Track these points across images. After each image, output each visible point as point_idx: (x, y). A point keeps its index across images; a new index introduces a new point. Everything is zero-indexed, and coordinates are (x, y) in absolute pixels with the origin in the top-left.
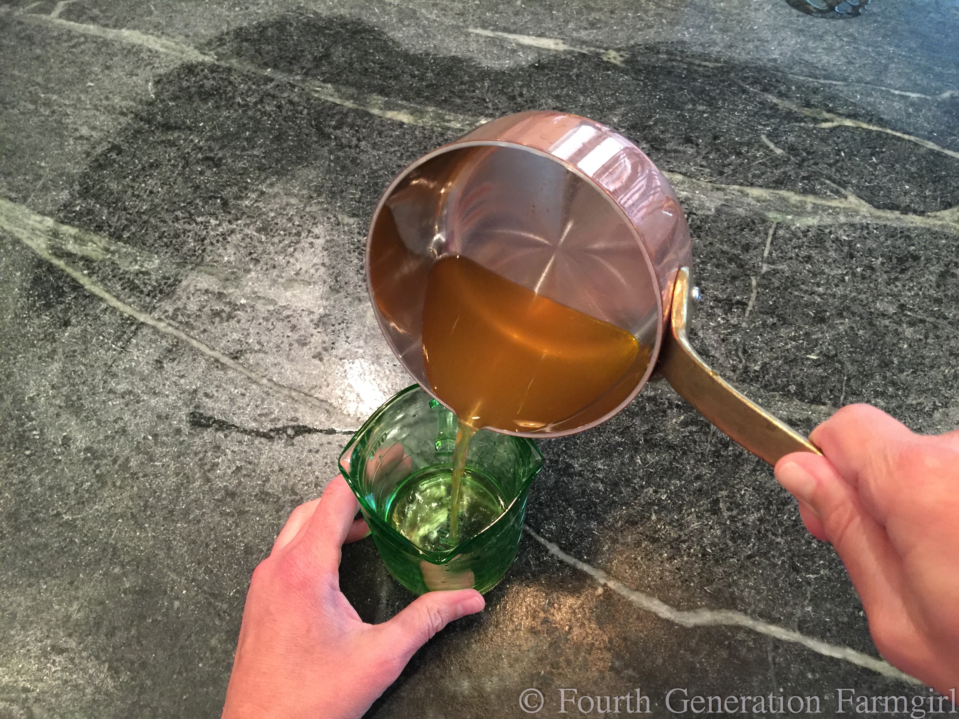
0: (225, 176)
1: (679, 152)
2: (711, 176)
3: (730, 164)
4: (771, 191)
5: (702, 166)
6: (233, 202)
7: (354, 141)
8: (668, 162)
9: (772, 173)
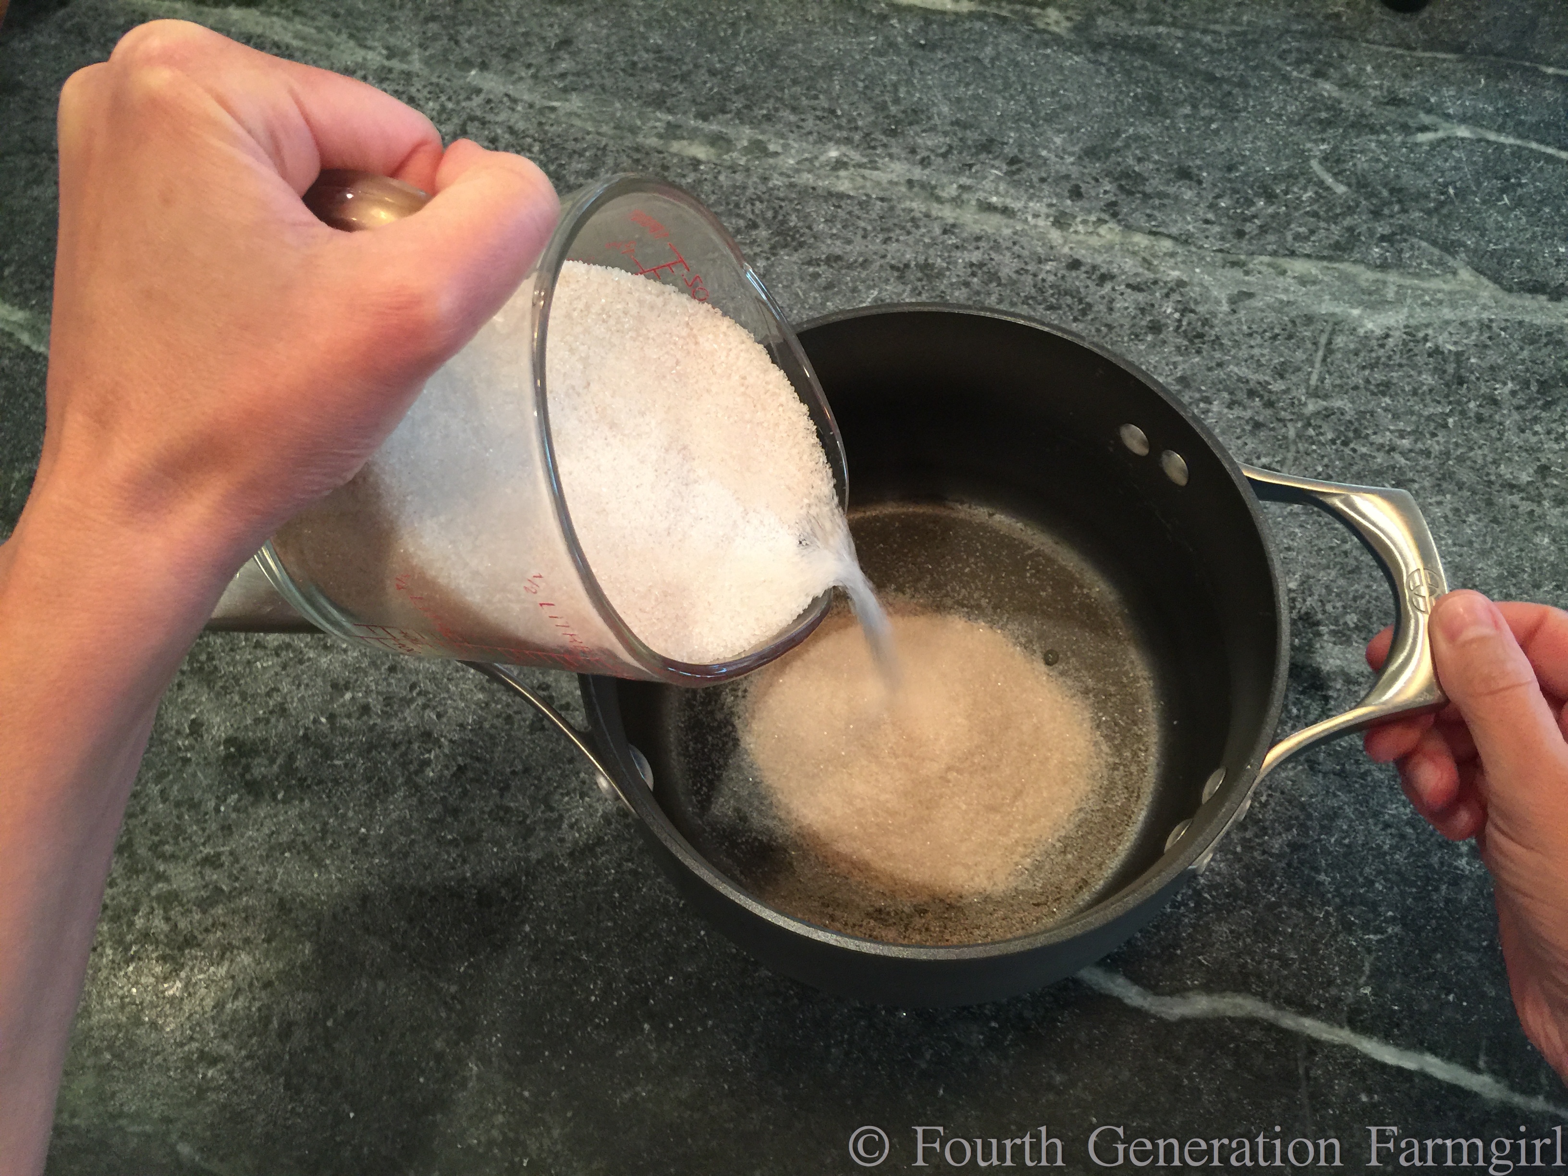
1: (1166, 195)
2: (1223, 239)
3: (1255, 216)
4: (1325, 263)
5: (1207, 222)
8: (1149, 216)
9: (1328, 230)
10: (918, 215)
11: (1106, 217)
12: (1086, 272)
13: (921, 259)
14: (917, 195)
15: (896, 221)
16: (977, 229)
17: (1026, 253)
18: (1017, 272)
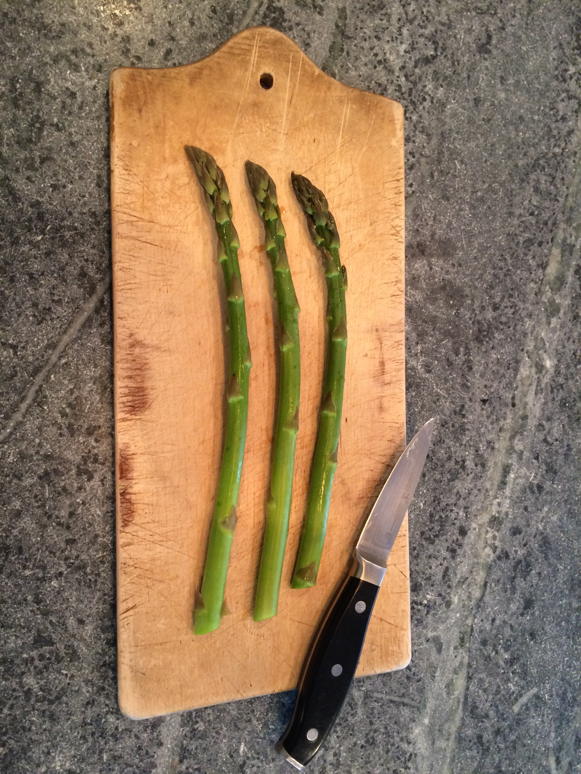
0: (466, 59)
1: (513, 593)
2: (481, 631)
3: (497, 652)
4: (462, 700)
5: (493, 620)
6: (430, 71)
7: (517, 212)
8: (498, 581)
9: (487, 701)
10: (501, 423)
11: (497, 553)
12: (457, 540)
13: (468, 426)
14: (517, 422)
15: (497, 408)
16: (490, 464)
17: (472, 498)
18: (458, 493)
